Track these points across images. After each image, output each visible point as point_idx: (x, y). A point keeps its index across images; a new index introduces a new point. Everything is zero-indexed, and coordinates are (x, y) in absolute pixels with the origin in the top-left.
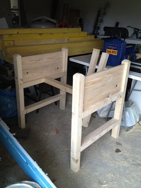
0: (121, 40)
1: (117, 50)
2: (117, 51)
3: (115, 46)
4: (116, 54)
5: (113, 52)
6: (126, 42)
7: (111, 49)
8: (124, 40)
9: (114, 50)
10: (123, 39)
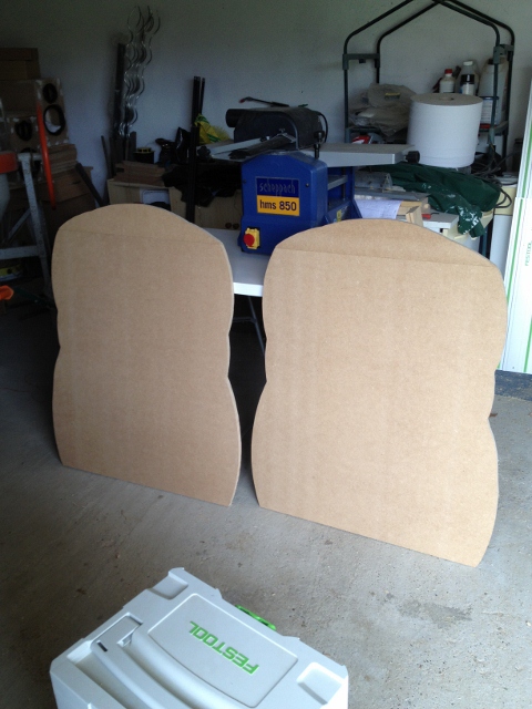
0: (304, 155)
1: (296, 196)
2: (297, 200)
3: (288, 182)
4: (296, 213)
5: (282, 204)
6: (323, 164)
7: (273, 194)
8: (317, 156)
9: (285, 199)
10: (311, 153)
